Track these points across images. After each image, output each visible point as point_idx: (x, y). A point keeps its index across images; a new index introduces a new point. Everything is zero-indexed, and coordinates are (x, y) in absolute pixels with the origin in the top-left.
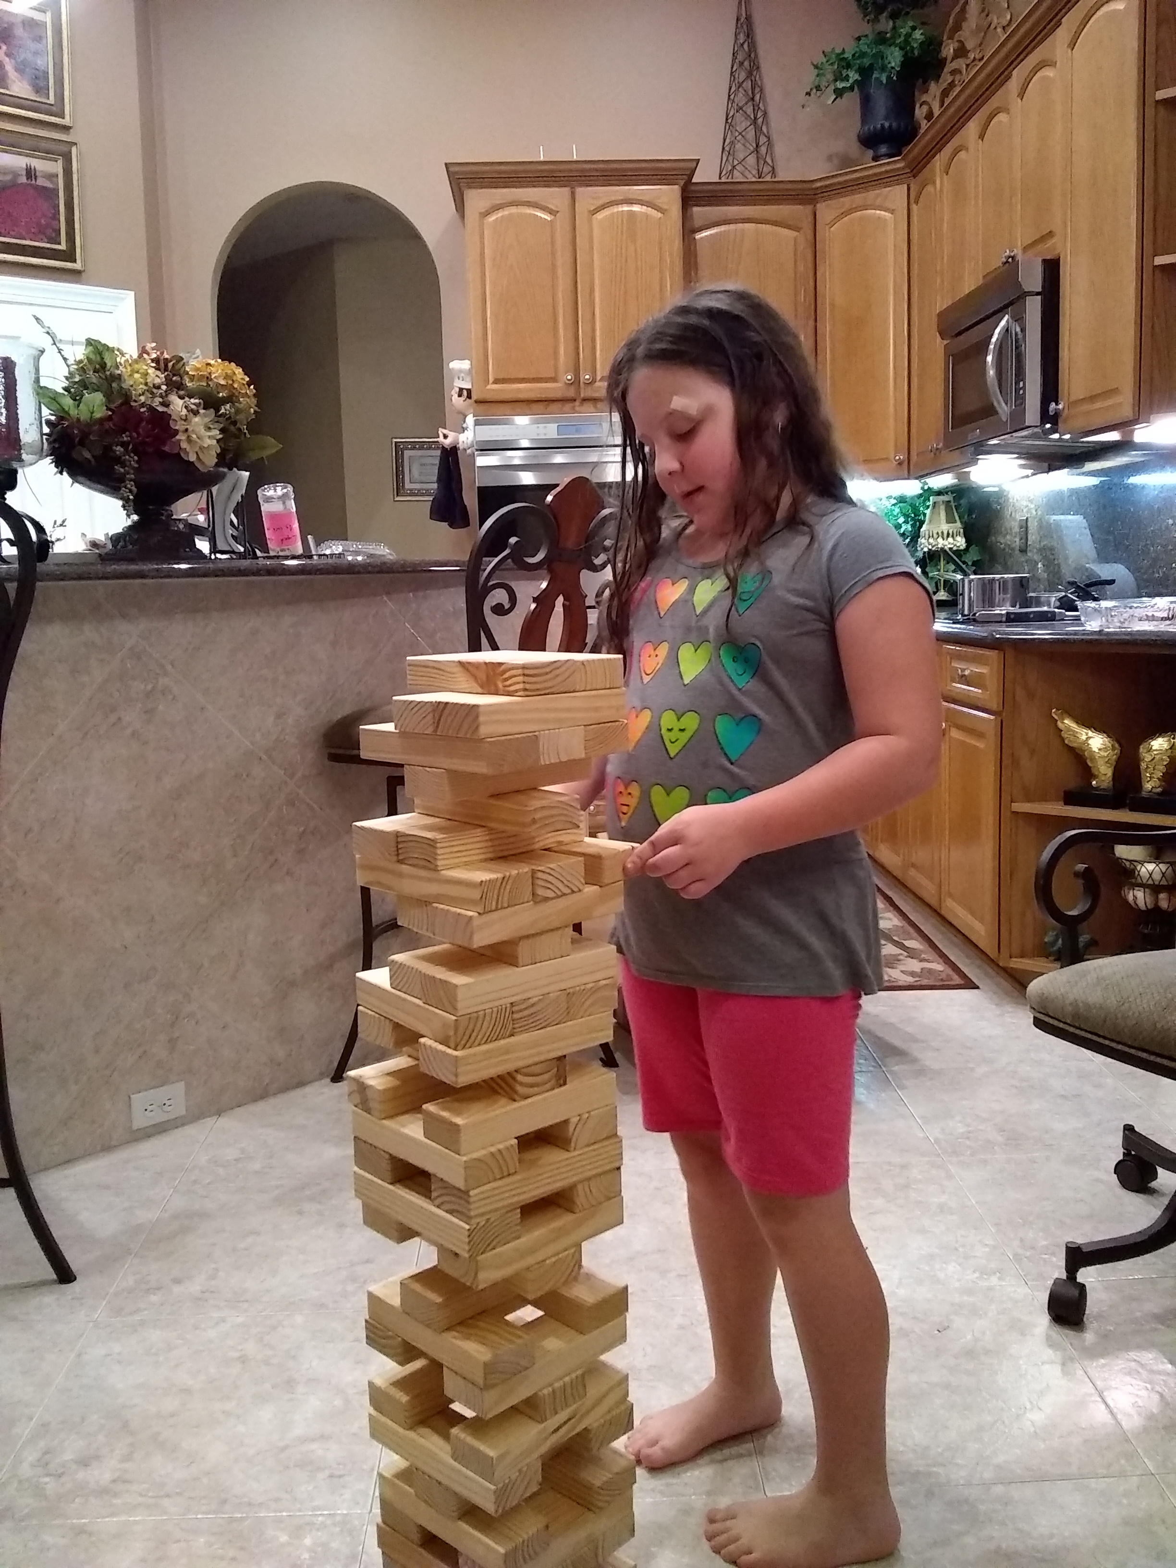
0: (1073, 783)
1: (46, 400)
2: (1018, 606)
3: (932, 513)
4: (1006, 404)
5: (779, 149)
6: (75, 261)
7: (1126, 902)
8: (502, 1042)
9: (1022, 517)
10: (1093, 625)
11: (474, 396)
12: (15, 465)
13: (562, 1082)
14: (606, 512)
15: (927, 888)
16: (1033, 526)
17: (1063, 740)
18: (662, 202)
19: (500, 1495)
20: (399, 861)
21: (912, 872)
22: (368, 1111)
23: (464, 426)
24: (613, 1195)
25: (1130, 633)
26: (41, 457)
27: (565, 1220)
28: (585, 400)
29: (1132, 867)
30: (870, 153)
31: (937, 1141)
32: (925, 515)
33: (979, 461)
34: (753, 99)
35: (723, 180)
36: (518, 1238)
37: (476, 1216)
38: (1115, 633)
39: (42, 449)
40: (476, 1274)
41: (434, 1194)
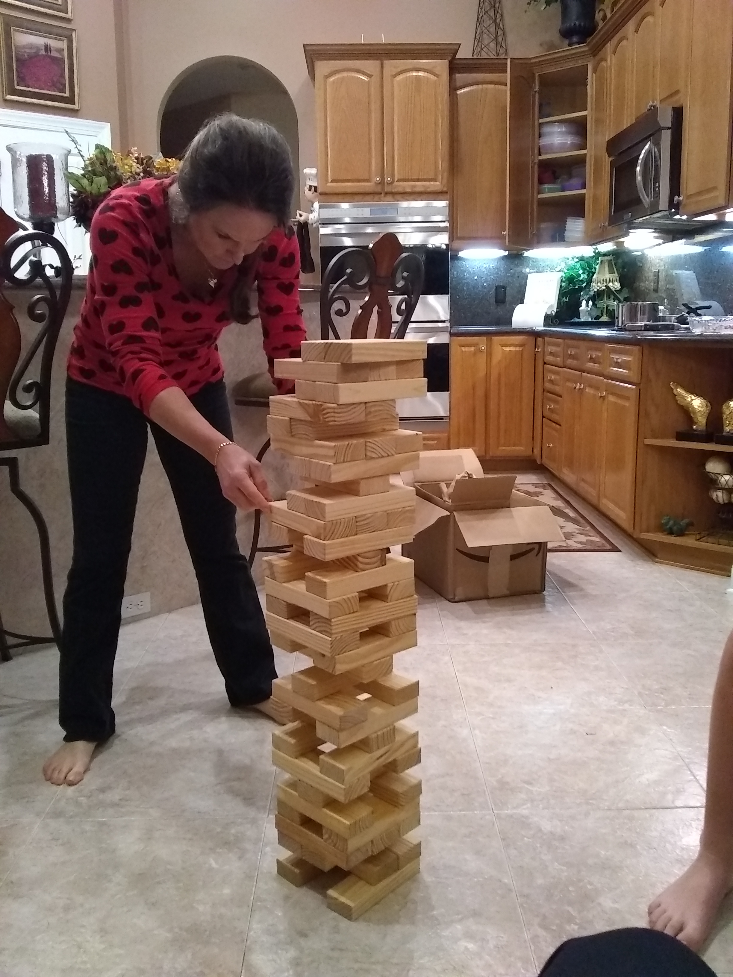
0: (682, 427)
1: (72, 181)
2: (651, 321)
3: (600, 267)
4: (648, 197)
5: (511, 38)
6: (74, 104)
7: (713, 499)
8: (351, 538)
9: (655, 269)
10: (697, 331)
11: (319, 190)
12: (53, 220)
13: (383, 563)
14: (404, 255)
15: (591, 493)
16: (662, 276)
17: (677, 401)
18: (437, 70)
19: (347, 792)
20: (293, 436)
21: (582, 484)
22: (274, 578)
23: (312, 209)
24: (411, 629)
25: (720, 336)
26: (68, 216)
27: (384, 640)
28: (387, 193)
29: (716, 477)
30: (567, 42)
31: (594, 633)
32: (595, 269)
33: (630, 234)
34: (494, 7)
35: (475, 57)
36: (358, 648)
37: (336, 633)
38: (711, 336)
39: (69, 211)
40: (334, 668)
41: (311, 623)
